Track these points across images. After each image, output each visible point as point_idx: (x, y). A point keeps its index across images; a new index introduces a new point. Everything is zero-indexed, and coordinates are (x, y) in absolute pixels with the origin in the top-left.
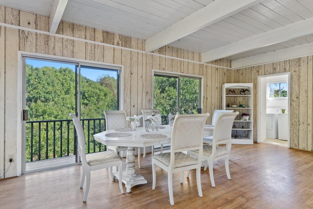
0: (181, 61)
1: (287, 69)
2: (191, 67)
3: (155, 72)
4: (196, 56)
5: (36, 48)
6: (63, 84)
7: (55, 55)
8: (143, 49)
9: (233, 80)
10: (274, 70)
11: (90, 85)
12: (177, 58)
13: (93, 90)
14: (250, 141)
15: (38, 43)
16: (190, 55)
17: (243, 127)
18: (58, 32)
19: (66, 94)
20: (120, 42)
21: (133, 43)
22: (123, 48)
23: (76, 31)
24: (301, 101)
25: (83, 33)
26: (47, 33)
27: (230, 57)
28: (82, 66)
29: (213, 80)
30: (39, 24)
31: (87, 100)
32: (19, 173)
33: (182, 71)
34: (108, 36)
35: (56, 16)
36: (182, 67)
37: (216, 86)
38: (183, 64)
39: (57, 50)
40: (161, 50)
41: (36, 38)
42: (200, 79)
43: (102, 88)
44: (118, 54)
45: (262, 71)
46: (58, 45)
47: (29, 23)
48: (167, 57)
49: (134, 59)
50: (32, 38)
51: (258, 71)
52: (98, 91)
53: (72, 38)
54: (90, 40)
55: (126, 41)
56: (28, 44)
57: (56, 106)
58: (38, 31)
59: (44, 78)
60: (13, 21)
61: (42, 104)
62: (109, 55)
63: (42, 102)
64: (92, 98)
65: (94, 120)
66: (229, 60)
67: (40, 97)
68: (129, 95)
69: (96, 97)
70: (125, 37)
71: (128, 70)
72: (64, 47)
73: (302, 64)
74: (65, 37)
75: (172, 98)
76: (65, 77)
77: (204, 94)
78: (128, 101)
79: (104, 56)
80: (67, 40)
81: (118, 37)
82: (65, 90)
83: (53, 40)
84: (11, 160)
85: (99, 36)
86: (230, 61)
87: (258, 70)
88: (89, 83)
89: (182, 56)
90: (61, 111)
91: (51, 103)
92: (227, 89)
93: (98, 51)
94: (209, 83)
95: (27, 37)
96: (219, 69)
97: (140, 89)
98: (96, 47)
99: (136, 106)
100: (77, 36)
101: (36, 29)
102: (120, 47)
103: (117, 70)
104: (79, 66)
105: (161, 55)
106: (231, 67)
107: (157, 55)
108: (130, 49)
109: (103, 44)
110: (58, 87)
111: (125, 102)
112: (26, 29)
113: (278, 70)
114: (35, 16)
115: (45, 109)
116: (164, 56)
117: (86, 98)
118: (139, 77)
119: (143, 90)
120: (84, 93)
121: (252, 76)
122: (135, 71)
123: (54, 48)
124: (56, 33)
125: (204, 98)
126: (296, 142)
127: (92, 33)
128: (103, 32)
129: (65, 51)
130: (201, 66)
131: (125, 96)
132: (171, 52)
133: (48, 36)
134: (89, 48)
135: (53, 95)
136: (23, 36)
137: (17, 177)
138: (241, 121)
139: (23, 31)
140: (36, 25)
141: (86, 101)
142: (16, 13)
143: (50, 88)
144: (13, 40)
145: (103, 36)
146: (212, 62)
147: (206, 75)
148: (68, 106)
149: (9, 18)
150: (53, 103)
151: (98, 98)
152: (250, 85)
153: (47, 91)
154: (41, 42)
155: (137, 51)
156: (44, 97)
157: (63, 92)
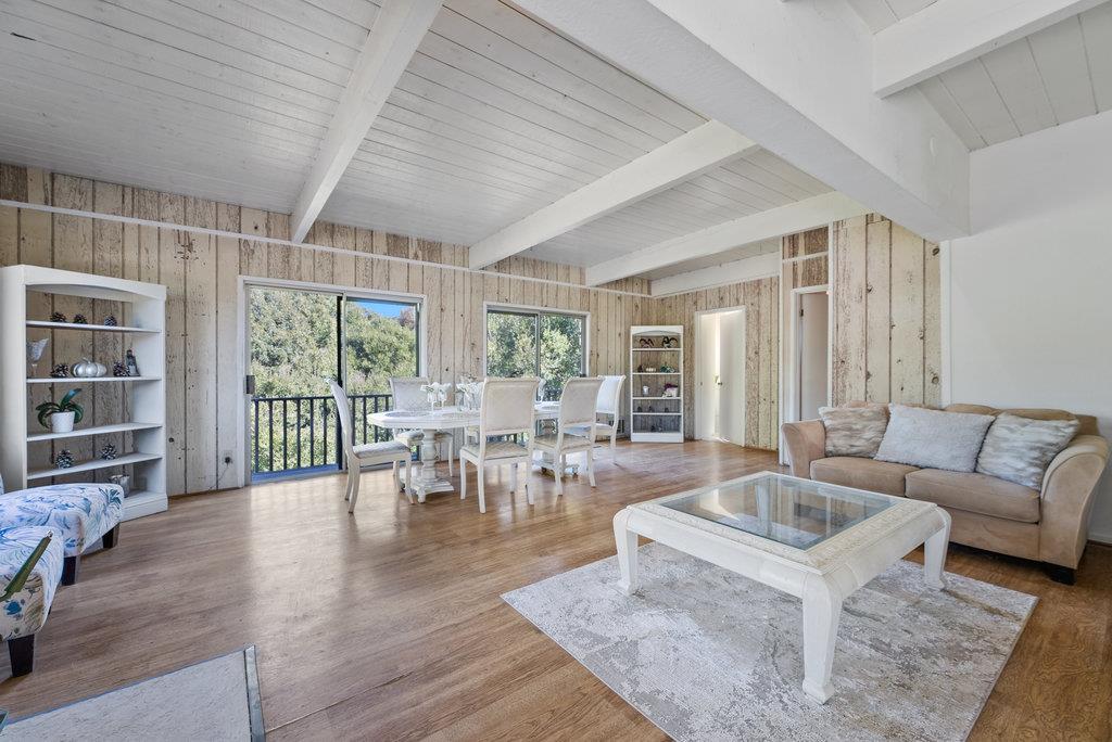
0: (542, 284)
1: (741, 301)
2: (562, 295)
3: (488, 306)
4: (574, 275)
5: (269, 270)
6: (312, 323)
7: (300, 280)
8: (464, 264)
9: (654, 319)
10: (721, 300)
11: (376, 324)
12: (533, 279)
13: (384, 337)
14: (678, 437)
15: (272, 261)
16: (561, 272)
17: (666, 410)
18: (306, 241)
19: (319, 347)
20: (420, 253)
21: (446, 254)
22: (426, 264)
23: (338, 237)
24: (761, 360)
25: (351, 240)
26: (286, 243)
27: (648, 273)
28: (349, 299)
29: (612, 319)
30: (272, 227)
31: (369, 359)
32: (241, 481)
33: (545, 304)
34: (397, 243)
35: (307, 216)
36: (545, 296)
37: (618, 331)
38: (545, 290)
39: (305, 271)
40: (500, 265)
41: (269, 253)
42: (583, 318)
43: (405, 332)
44: (415, 276)
45: (701, 302)
46: (307, 263)
47: (256, 228)
48: (513, 277)
49: (448, 282)
50: (261, 254)
51: (695, 303)
52: (395, 339)
53: (330, 249)
54: (364, 251)
55: (431, 250)
56: (255, 262)
57: (295, 373)
58: (271, 241)
59: (267, 308)
60: (230, 226)
61: (262, 368)
62: (398, 277)
63: (264, 364)
64: (380, 356)
65: (376, 397)
66: (646, 280)
67: (258, 352)
68: (437, 350)
69: (390, 355)
70: (430, 243)
71: (436, 305)
72: (317, 265)
73: (763, 291)
74: (318, 248)
75: (558, 355)
76: (318, 306)
77: (591, 347)
78: (436, 360)
79: (388, 279)
80: (322, 253)
81: (415, 244)
82: (318, 337)
83: (296, 252)
84: (228, 460)
85: (381, 243)
86: (649, 282)
87: (696, 301)
88: (373, 319)
89: (545, 274)
90: (309, 386)
91: (284, 368)
92: (634, 337)
93: (378, 271)
94: (603, 326)
95: (253, 252)
96: (623, 299)
97: (459, 338)
98: (375, 264)
99: (451, 369)
100: (340, 245)
101: (268, 237)
102: (420, 262)
103: (416, 304)
104: (344, 299)
105: (501, 275)
106: (649, 293)
107: (493, 274)
108: (438, 265)
109: (387, 258)
110: (302, 330)
111: (429, 361)
112: (251, 238)
113: (727, 301)
114: (265, 215)
115: (270, 380)
116: (506, 276)
117: (366, 355)
118: (458, 316)
119: (464, 340)
120: (362, 343)
121: (687, 310)
122: (448, 305)
123: (299, 268)
124: (304, 242)
125: (591, 354)
126: (754, 435)
127: (368, 239)
128: (388, 236)
129: (319, 272)
130: (585, 293)
131: (430, 351)
132: (522, 268)
133: (288, 249)
134: (361, 266)
135: (290, 350)
136: (246, 249)
137: (238, 488)
138: (663, 397)
139: (246, 241)
140: (269, 229)
141: (366, 363)
142: (233, 212)
143: (282, 333)
144: (230, 256)
145: (388, 244)
146: (609, 285)
147: (596, 309)
148: (324, 373)
149: (224, 219)
150: (290, 367)
151: (395, 355)
152: (677, 330)
153: (274, 340)
154: (277, 258)
155: (453, 268)
156: (268, 355)
157: (312, 341)
